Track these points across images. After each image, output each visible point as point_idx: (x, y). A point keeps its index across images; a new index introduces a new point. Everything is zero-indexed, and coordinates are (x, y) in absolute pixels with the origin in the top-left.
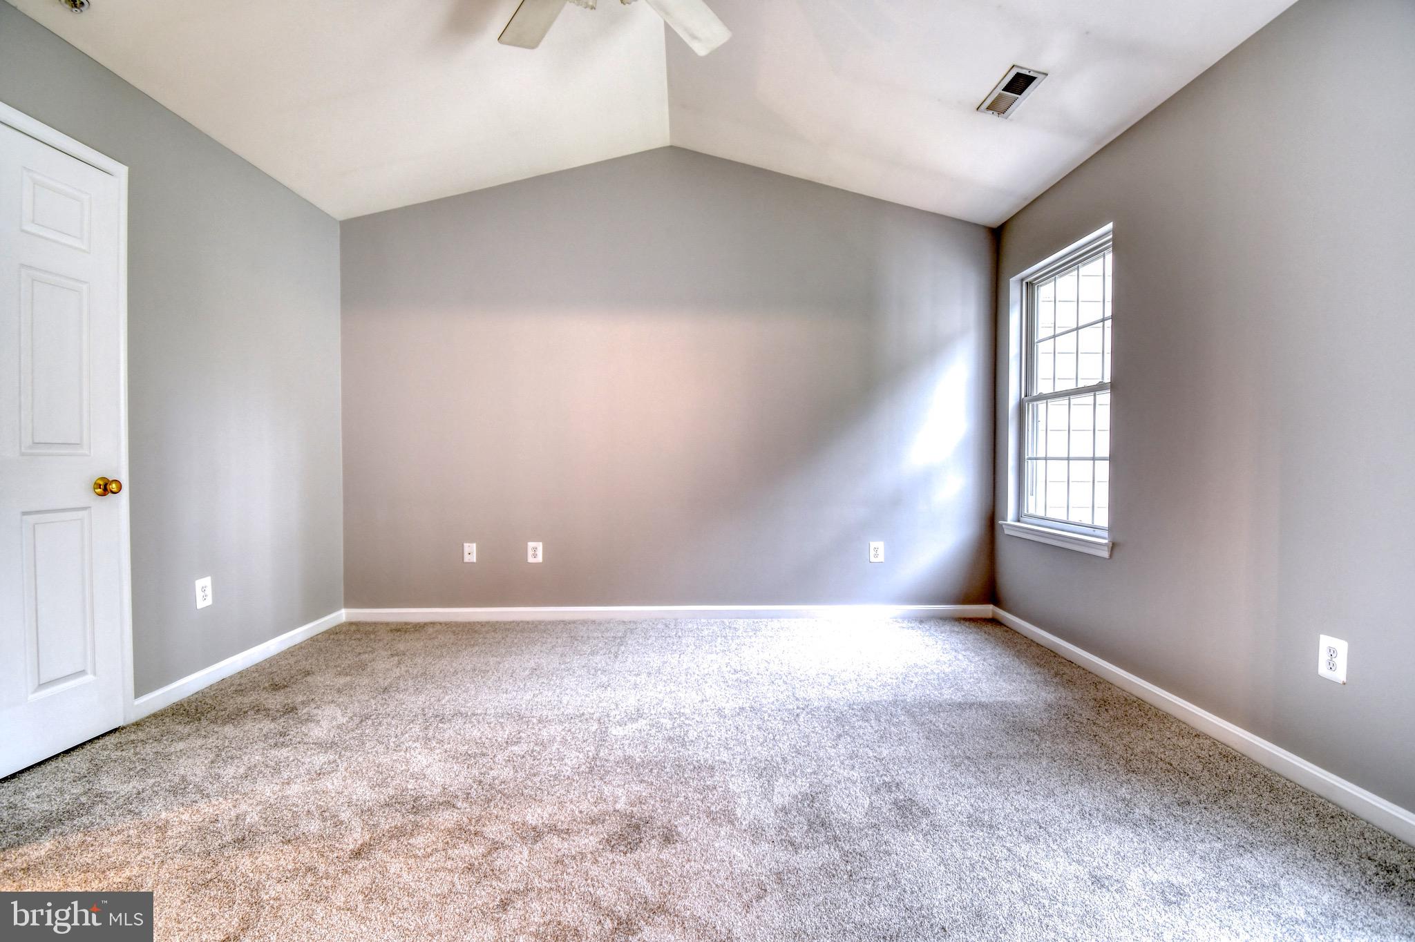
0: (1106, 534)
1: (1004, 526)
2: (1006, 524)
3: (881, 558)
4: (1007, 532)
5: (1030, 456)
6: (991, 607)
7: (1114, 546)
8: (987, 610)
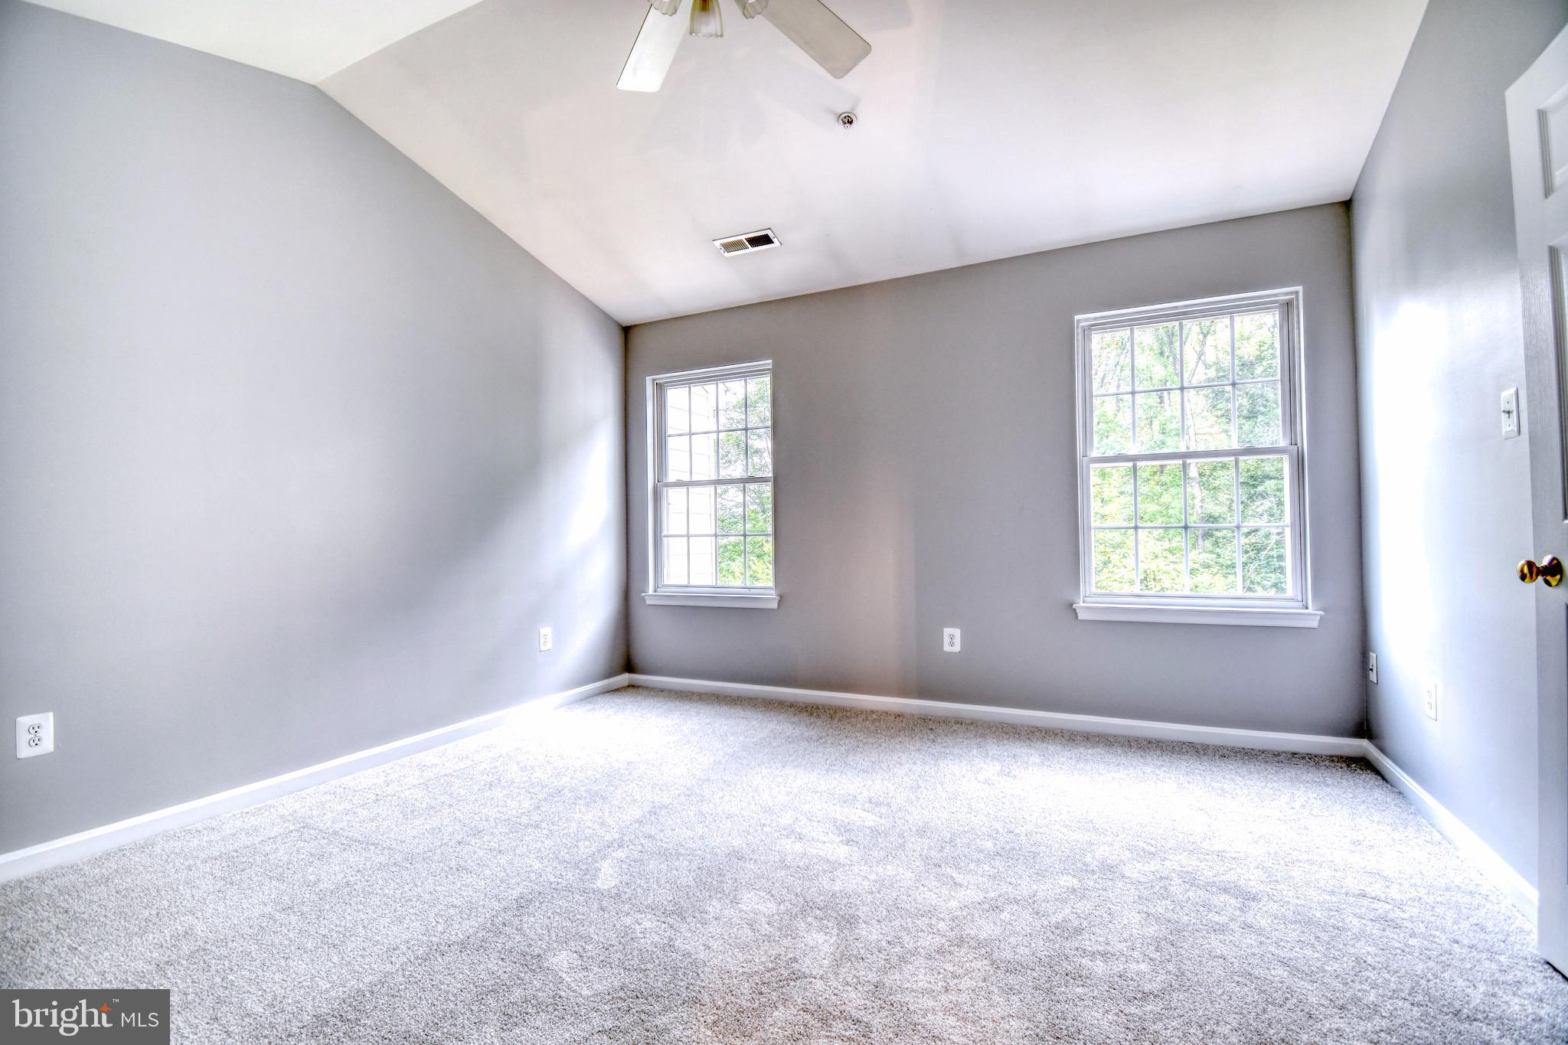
0: (773, 592)
1: (646, 598)
2: (646, 596)
3: (549, 646)
4: (648, 602)
5: (666, 533)
6: (626, 676)
7: (782, 599)
8: (625, 678)
